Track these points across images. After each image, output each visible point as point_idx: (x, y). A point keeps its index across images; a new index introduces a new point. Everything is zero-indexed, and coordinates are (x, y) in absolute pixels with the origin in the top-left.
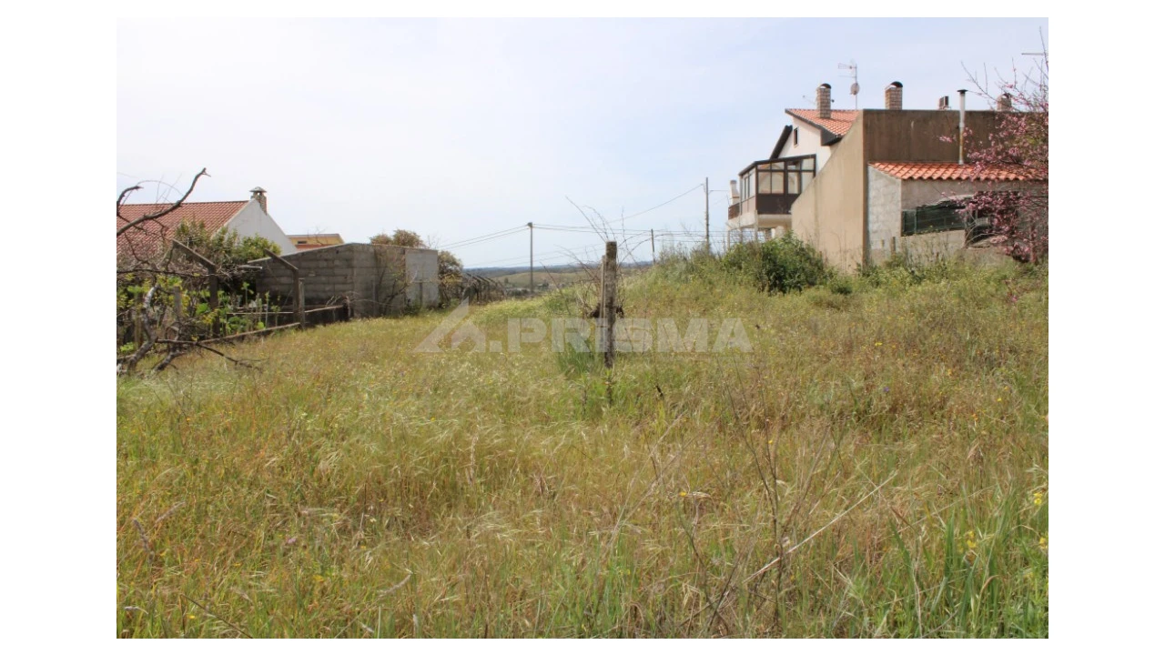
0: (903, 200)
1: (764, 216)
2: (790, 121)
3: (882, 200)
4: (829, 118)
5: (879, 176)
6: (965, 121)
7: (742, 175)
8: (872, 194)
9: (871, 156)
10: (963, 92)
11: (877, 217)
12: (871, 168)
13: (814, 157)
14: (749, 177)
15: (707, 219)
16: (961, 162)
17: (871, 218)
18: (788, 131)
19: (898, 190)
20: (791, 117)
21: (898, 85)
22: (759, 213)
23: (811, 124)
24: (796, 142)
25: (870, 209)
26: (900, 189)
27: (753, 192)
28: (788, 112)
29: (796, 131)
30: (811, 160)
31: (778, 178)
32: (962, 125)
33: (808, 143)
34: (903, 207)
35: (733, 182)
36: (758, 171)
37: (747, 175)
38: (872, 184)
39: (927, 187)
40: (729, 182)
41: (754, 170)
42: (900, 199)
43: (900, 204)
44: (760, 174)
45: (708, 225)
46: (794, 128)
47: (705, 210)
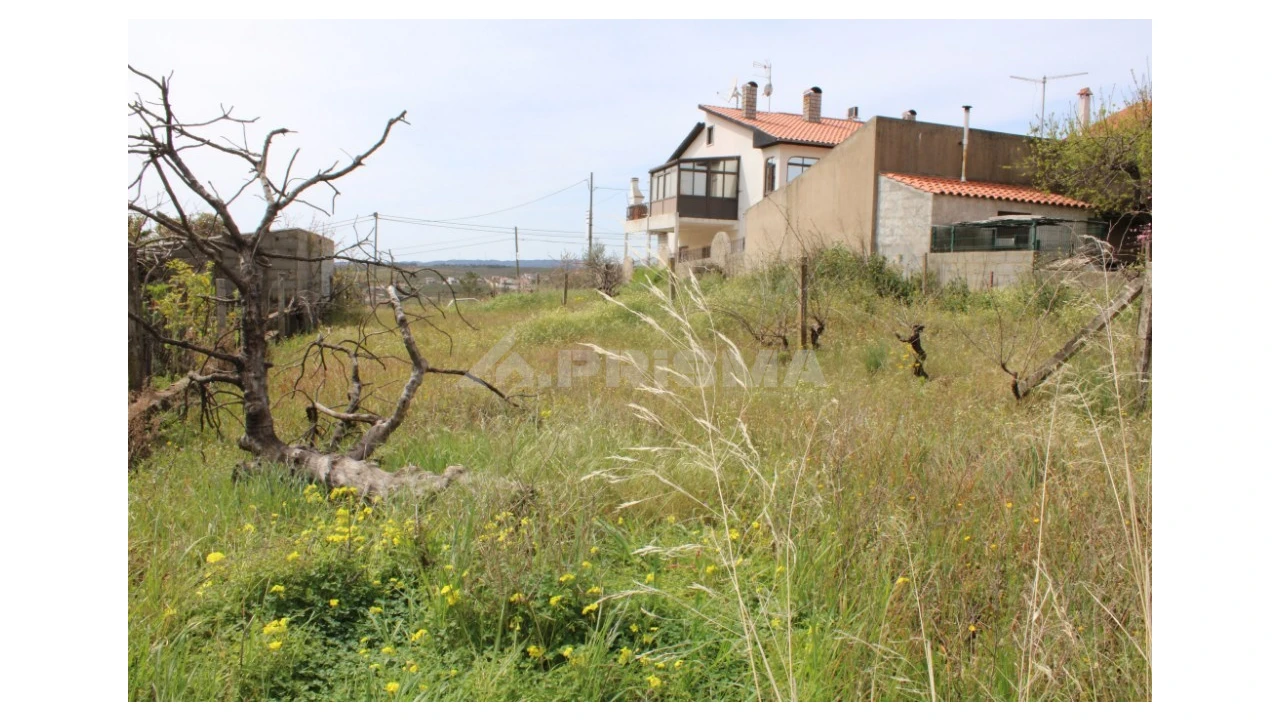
0: (935, 214)
1: (686, 220)
2: (703, 117)
3: (901, 213)
4: (754, 119)
5: (893, 188)
6: (969, 139)
7: (652, 173)
8: (883, 205)
9: (882, 166)
10: (967, 108)
11: (892, 230)
12: (883, 179)
13: (738, 159)
14: (665, 176)
15: (591, 219)
16: (963, 179)
17: (881, 231)
18: (700, 128)
19: (928, 205)
20: (704, 113)
21: (817, 90)
22: (680, 216)
23: (739, 124)
24: (710, 141)
25: (881, 221)
26: (930, 204)
27: (674, 193)
28: (701, 107)
29: (710, 130)
30: (735, 163)
31: (701, 178)
32: (965, 141)
33: (729, 142)
34: (933, 222)
35: (635, 180)
36: (680, 170)
37: (662, 173)
38: (883, 195)
39: (955, 203)
40: (630, 180)
41: (676, 167)
42: (929, 213)
43: (930, 219)
44: (683, 173)
45: (591, 225)
46: (708, 125)
47: (588, 209)
